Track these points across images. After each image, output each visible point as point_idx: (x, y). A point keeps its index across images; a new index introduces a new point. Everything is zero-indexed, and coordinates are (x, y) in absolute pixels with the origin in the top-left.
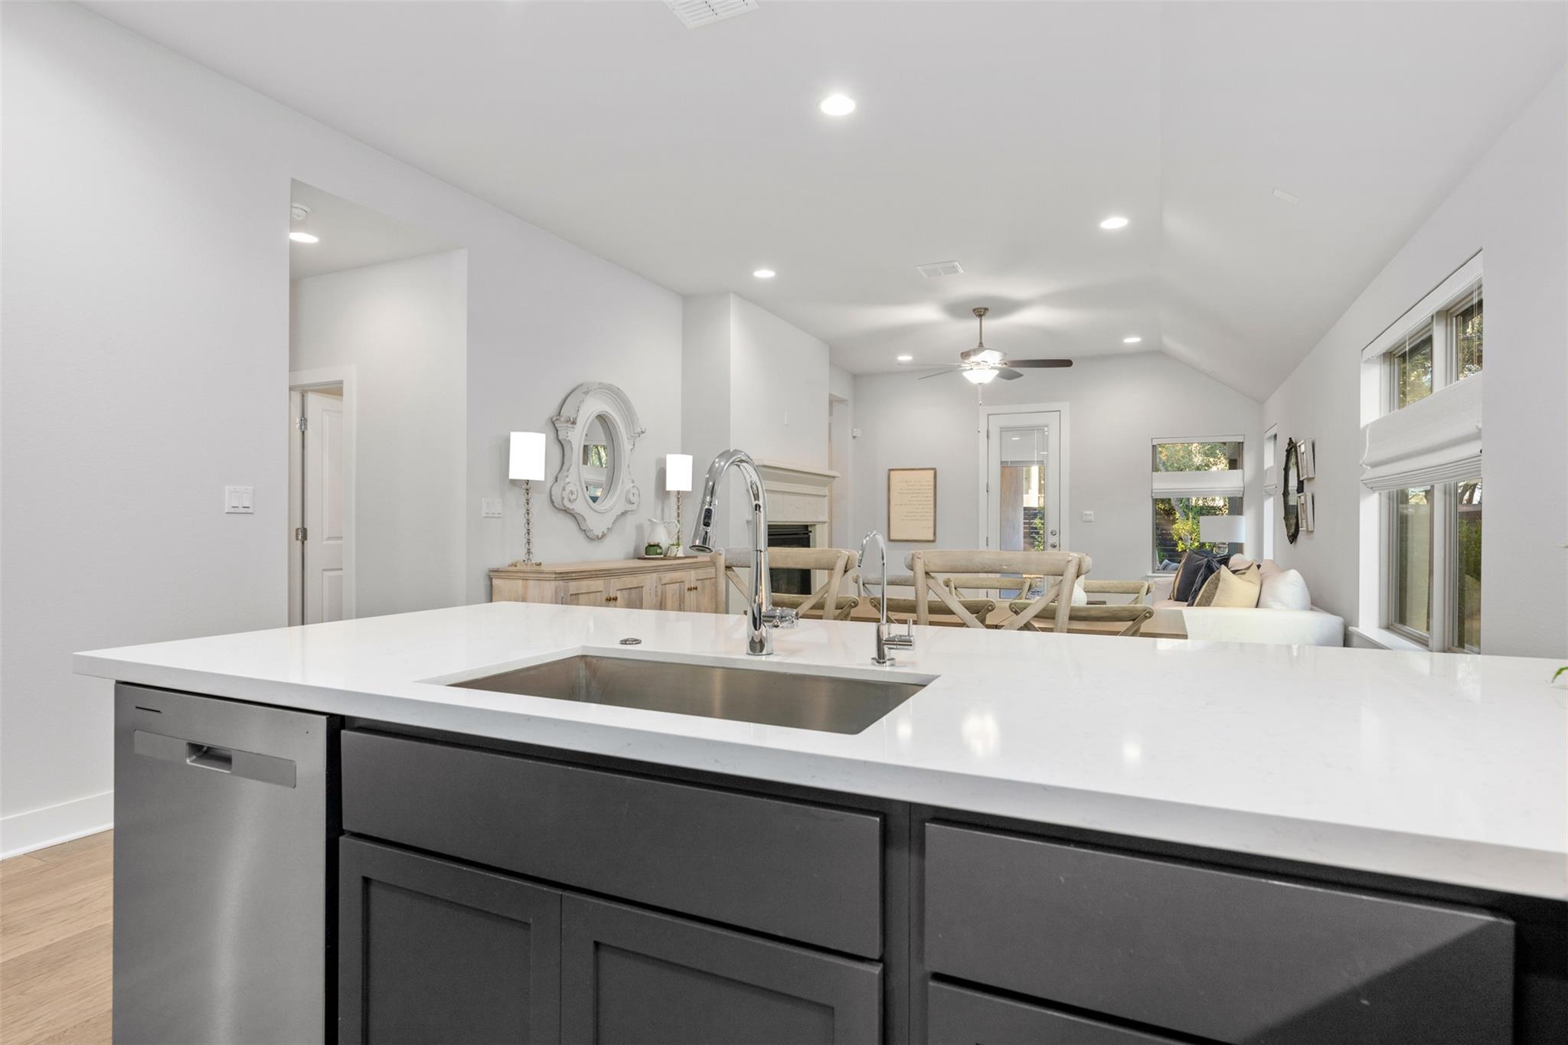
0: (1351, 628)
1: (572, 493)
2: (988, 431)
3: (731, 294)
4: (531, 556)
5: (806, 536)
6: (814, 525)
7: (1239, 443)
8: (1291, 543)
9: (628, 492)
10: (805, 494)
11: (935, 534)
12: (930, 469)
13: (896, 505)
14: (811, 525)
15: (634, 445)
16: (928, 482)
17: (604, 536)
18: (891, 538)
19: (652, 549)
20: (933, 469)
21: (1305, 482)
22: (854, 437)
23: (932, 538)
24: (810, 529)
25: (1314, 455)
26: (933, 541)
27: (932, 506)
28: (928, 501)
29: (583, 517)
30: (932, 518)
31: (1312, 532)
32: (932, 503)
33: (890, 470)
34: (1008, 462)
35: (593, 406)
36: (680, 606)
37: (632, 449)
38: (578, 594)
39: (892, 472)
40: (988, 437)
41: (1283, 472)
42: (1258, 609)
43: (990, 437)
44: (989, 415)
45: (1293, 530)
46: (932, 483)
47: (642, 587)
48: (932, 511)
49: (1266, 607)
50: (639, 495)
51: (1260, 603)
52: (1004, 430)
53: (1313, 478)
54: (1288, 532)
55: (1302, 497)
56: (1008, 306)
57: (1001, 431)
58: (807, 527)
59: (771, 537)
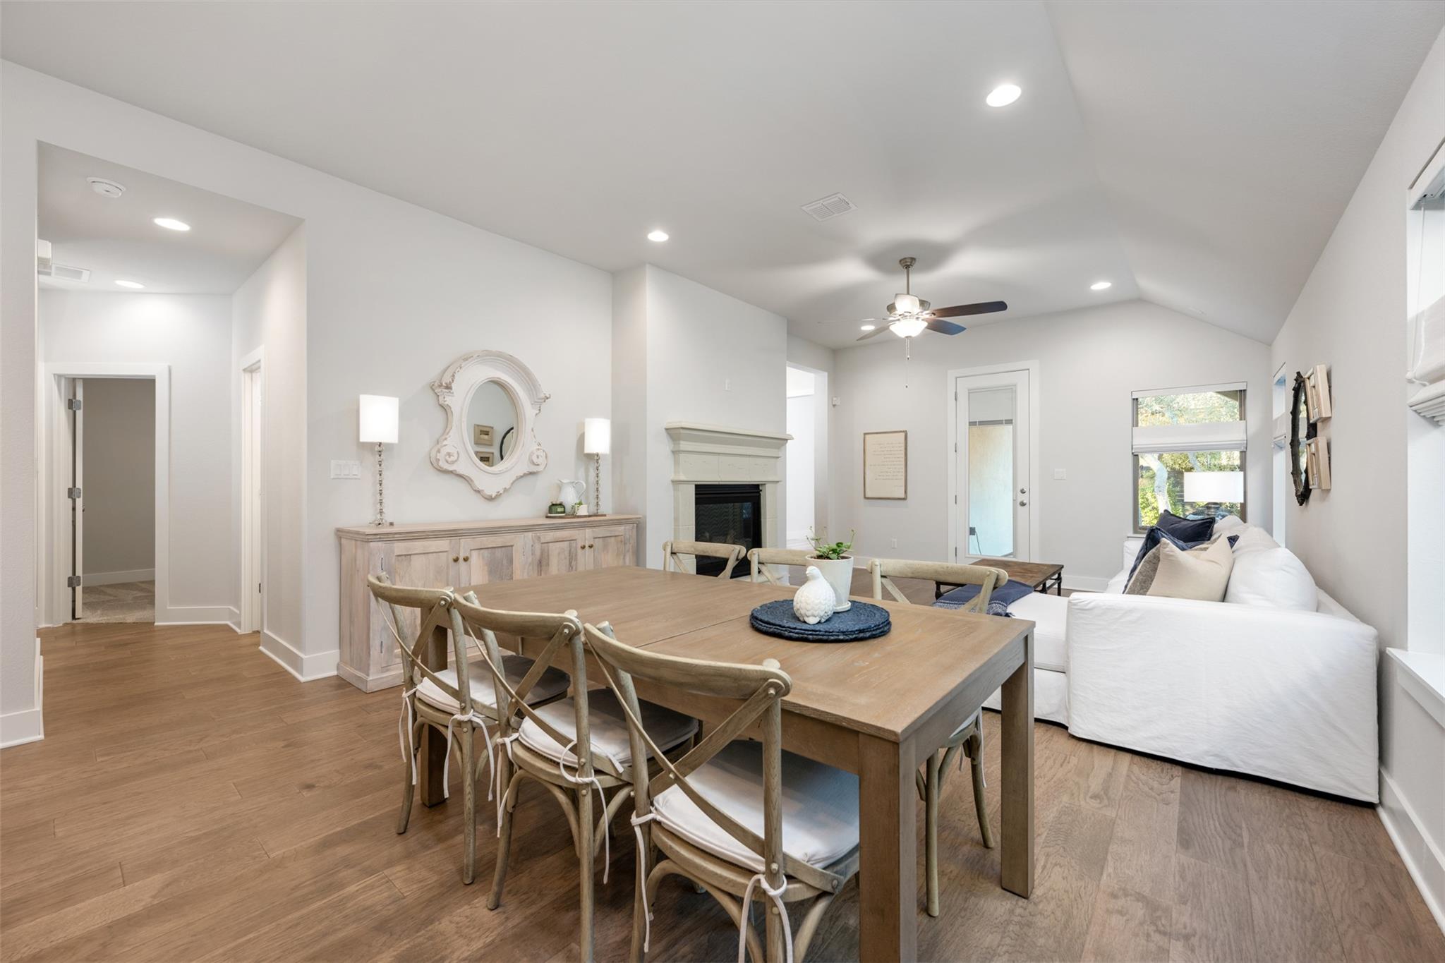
0: (1391, 651)
1: (449, 454)
2: (956, 393)
3: (647, 266)
4: (383, 515)
5: (758, 494)
6: (765, 484)
7: (1241, 391)
8: (1301, 504)
9: (532, 453)
10: (750, 456)
11: (906, 492)
12: (901, 432)
13: (871, 465)
14: (762, 485)
15: (540, 410)
16: (900, 443)
17: (498, 495)
18: (867, 496)
19: (555, 508)
20: (904, 432)
21: (1319, 425)
22: (834, 406)
23: (903, 496)
24: (761, 488)
25: (1330, 387)
26: (904, 499)
27: (903, 466)
28: (900, 461)
29: (470, 479)
30: (903, 478)
31: (1328, 491)
32: (903, 463)
33: (865, 434)
34: (976, 422)
35: (479, 373)
36: (570, 563)
37: (537, 414)
38: (410, 555)
39: (867, 436)
40: (956, 399)
41: (1291, 416)
42: (1223, 603)
43: (959, 399)
44: (956, 378)
45: (1301, 489)
46: (903, 445)
47: (512, 546)
48: (903, 470)
49: (1237, 602)
50: (546, 457)
51: (1228, 597)
52: (971, 392)
53: (1330, 418)
54: (1297, 491)
55: (1313, 445)
56: (936, 254)
57: (969, 393)
58: (757, 486)
59: (698, 496)
